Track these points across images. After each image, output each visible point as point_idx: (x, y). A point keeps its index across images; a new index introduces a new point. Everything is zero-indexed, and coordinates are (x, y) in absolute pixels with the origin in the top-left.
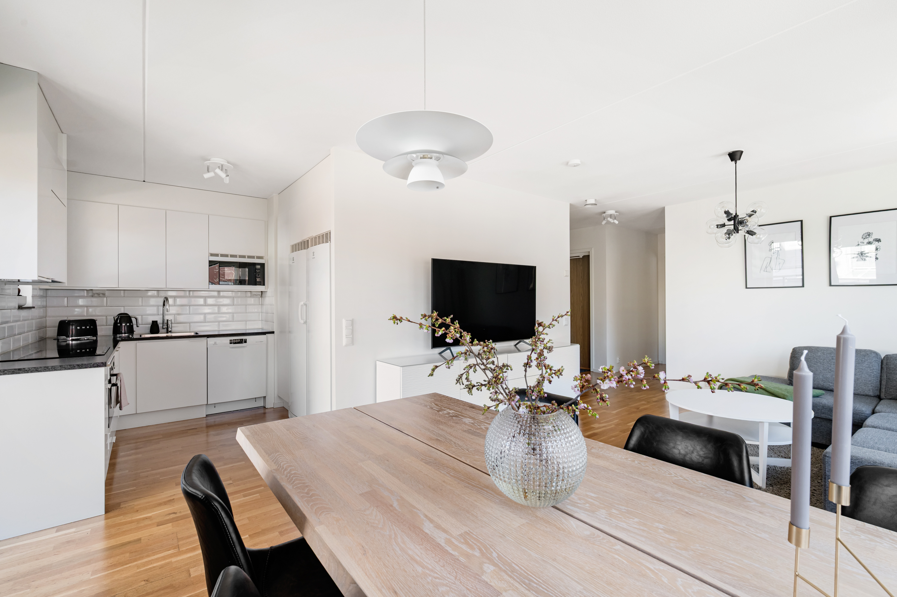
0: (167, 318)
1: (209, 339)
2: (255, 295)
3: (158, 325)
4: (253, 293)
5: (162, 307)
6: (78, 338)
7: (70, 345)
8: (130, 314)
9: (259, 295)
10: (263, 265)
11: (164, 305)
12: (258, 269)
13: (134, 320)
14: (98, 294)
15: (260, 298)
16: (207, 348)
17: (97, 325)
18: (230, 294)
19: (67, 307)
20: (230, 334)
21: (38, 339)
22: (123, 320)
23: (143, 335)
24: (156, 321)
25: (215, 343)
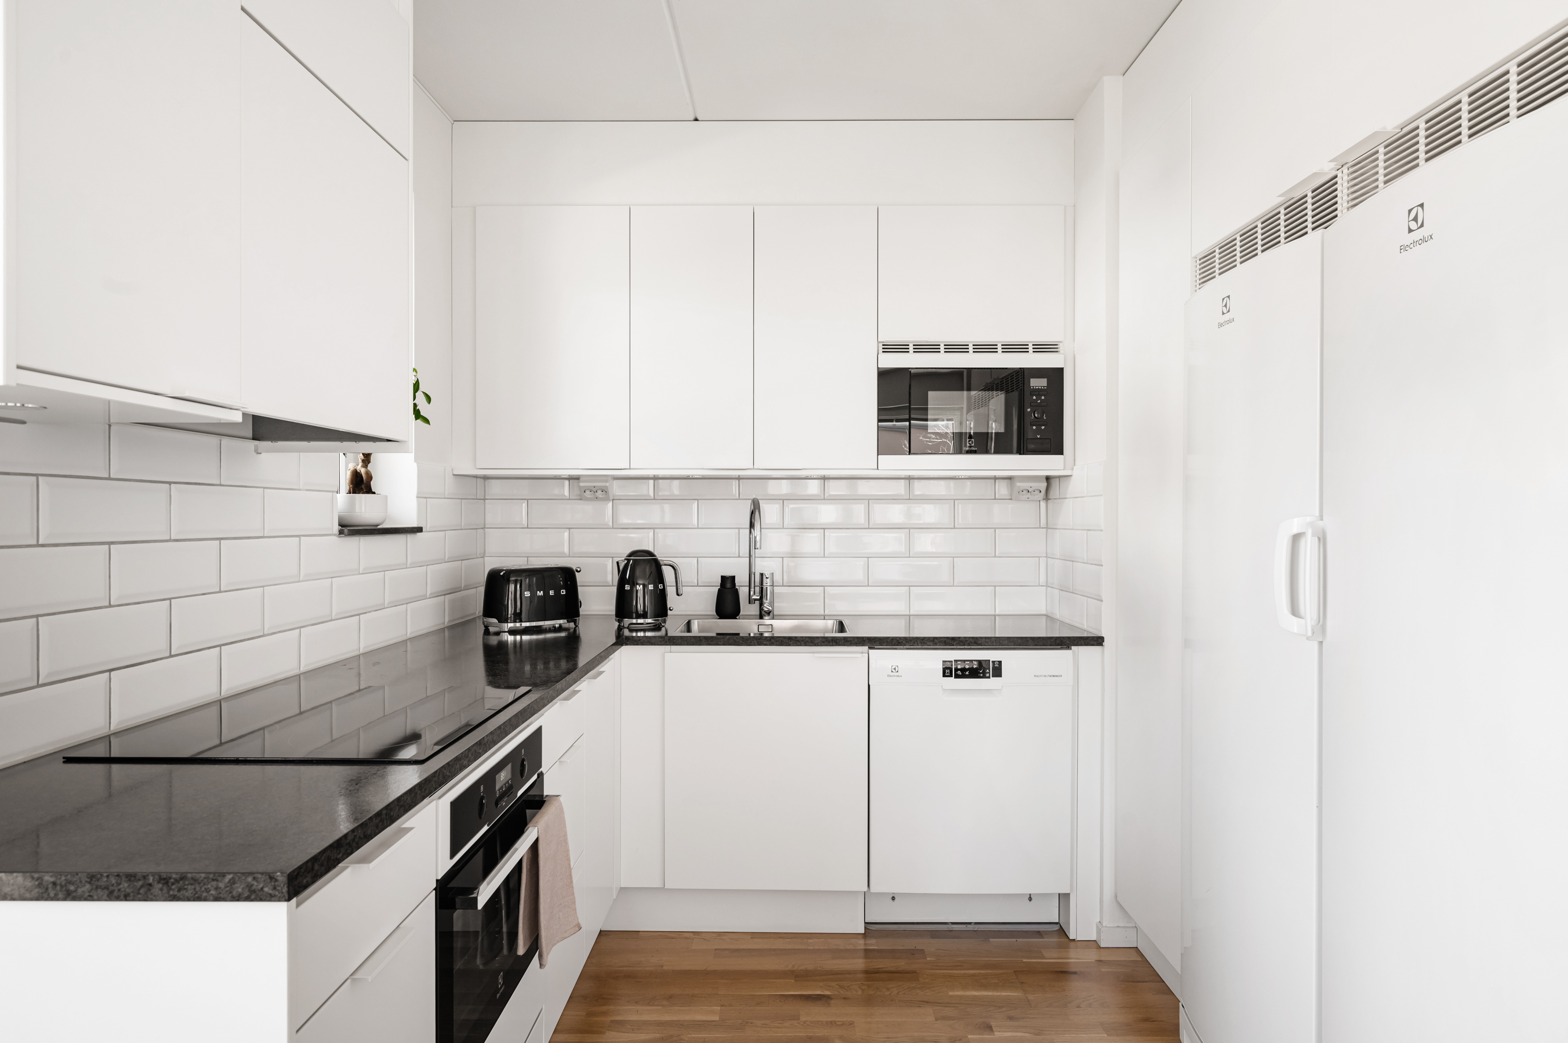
0: (761, 566)
1: (876, 654)
2: (1025, 492)
3: (738, 589)
4: (1018, 484)
5: (748, 530)
6: (534, 624)
7: (510, 646)
8: (660, 556)
9: (1037, 492)
10: (1056, 376)
11: (752, 525)
12: (1038, 392)
13: (668, 573)
14: (594, 490)
15: (1043, 504)
16: (869, 686)
17: (578, 584)
18: (940, 488)
19: (527, 528)
20: (945, 639)
21: (449, 621)
22: (638, 572)
23: (695, 626)
24: (733, 578)
25: (895, 669)
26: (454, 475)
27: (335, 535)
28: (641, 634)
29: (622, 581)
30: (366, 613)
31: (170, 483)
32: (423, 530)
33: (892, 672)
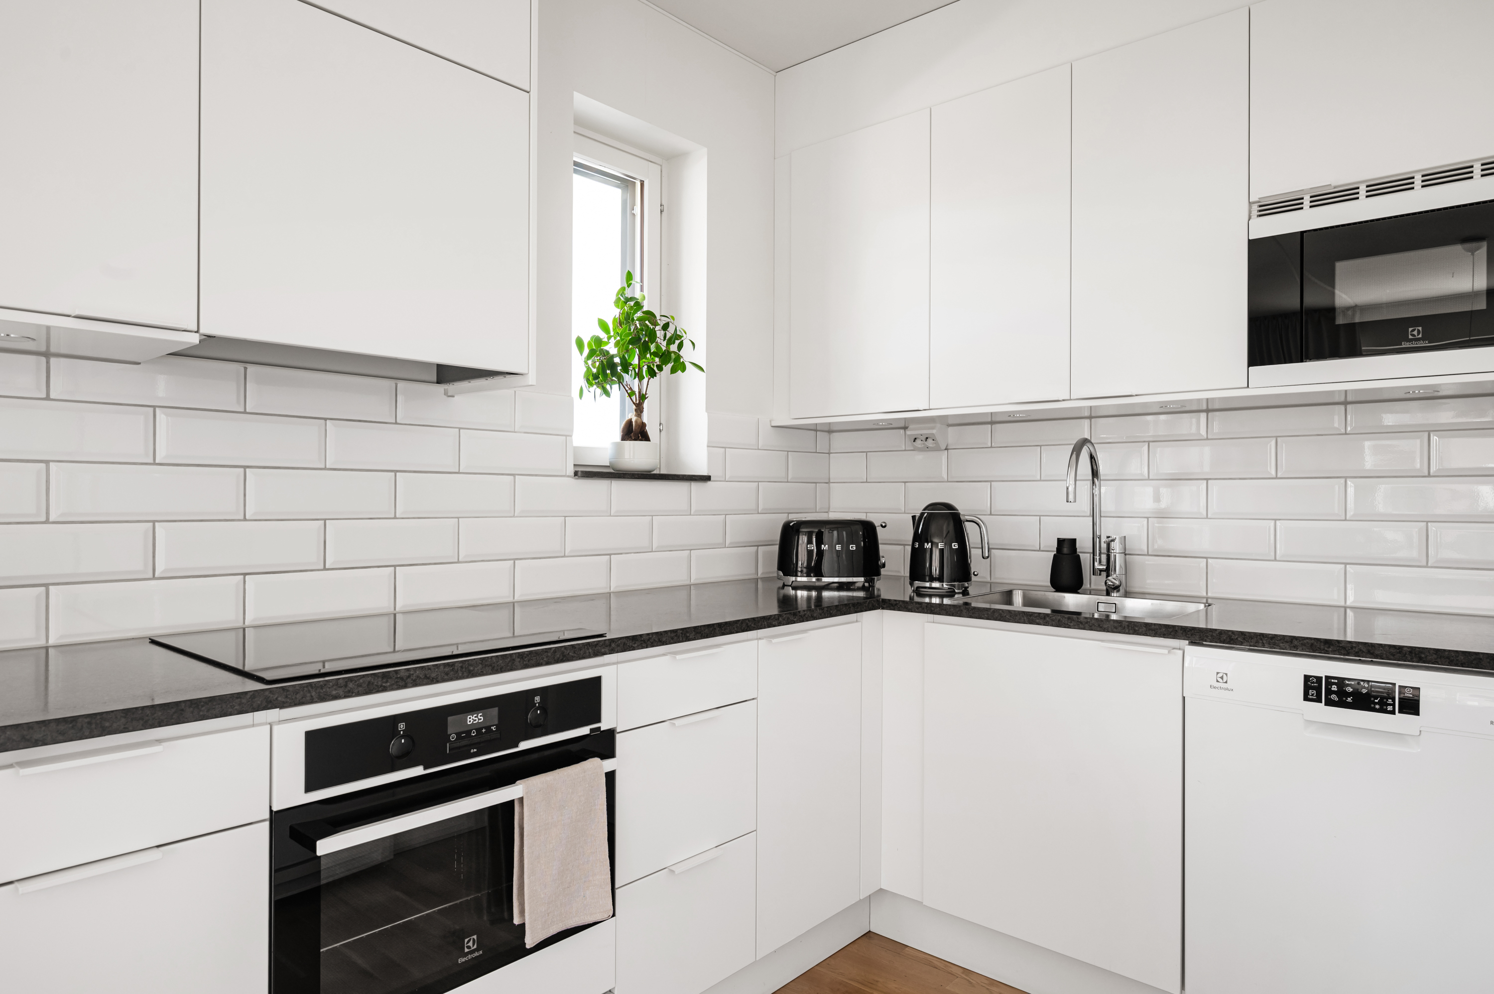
0: (1107, 528)
1: (1190, 651)
3: (1079, 556)
5: (1089, 483)
8: (963, 508)
11: (1093, 475)
14: (923, 439)
17: (880, 542)
19: (867, 482)
20: (1313, 641)
21: (763, 573)
22: (933, 528)
23: (1018, 599)
24: (1073, 541)
25: (1222, 678)
26: (772, 426)
27: (568, 476)
28: (936, 600)
29: (917, 537)
30: (621, 554)
31: (326, 419)
32: (712, 479)
33: (1217, 681)
